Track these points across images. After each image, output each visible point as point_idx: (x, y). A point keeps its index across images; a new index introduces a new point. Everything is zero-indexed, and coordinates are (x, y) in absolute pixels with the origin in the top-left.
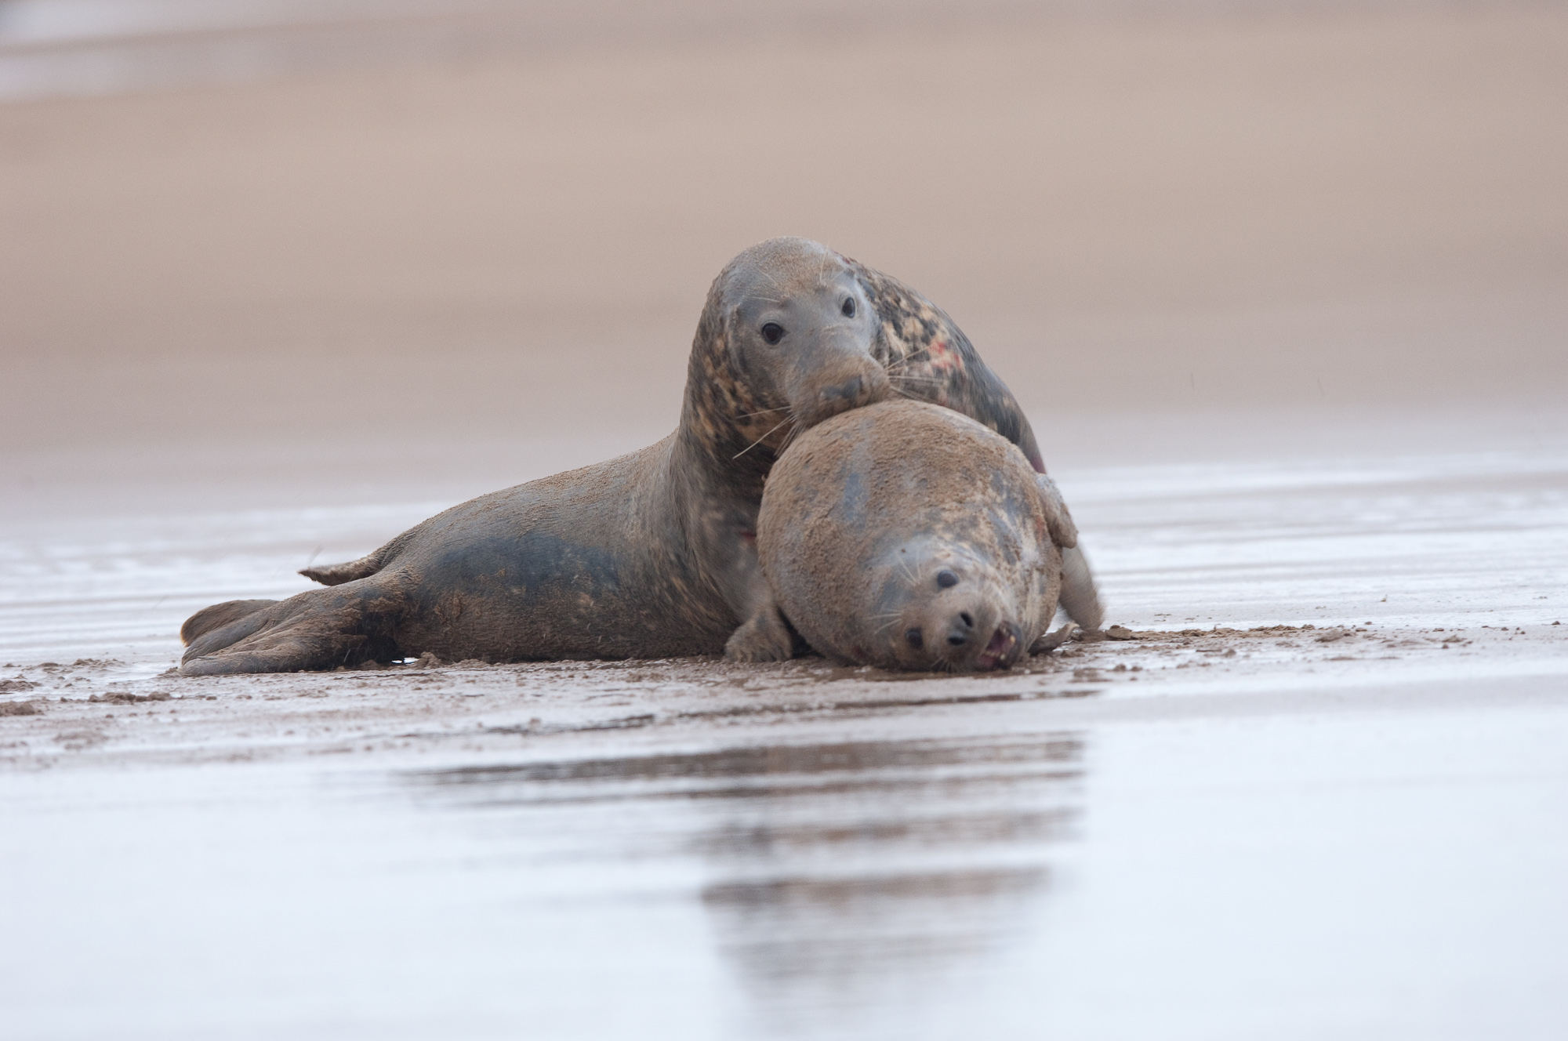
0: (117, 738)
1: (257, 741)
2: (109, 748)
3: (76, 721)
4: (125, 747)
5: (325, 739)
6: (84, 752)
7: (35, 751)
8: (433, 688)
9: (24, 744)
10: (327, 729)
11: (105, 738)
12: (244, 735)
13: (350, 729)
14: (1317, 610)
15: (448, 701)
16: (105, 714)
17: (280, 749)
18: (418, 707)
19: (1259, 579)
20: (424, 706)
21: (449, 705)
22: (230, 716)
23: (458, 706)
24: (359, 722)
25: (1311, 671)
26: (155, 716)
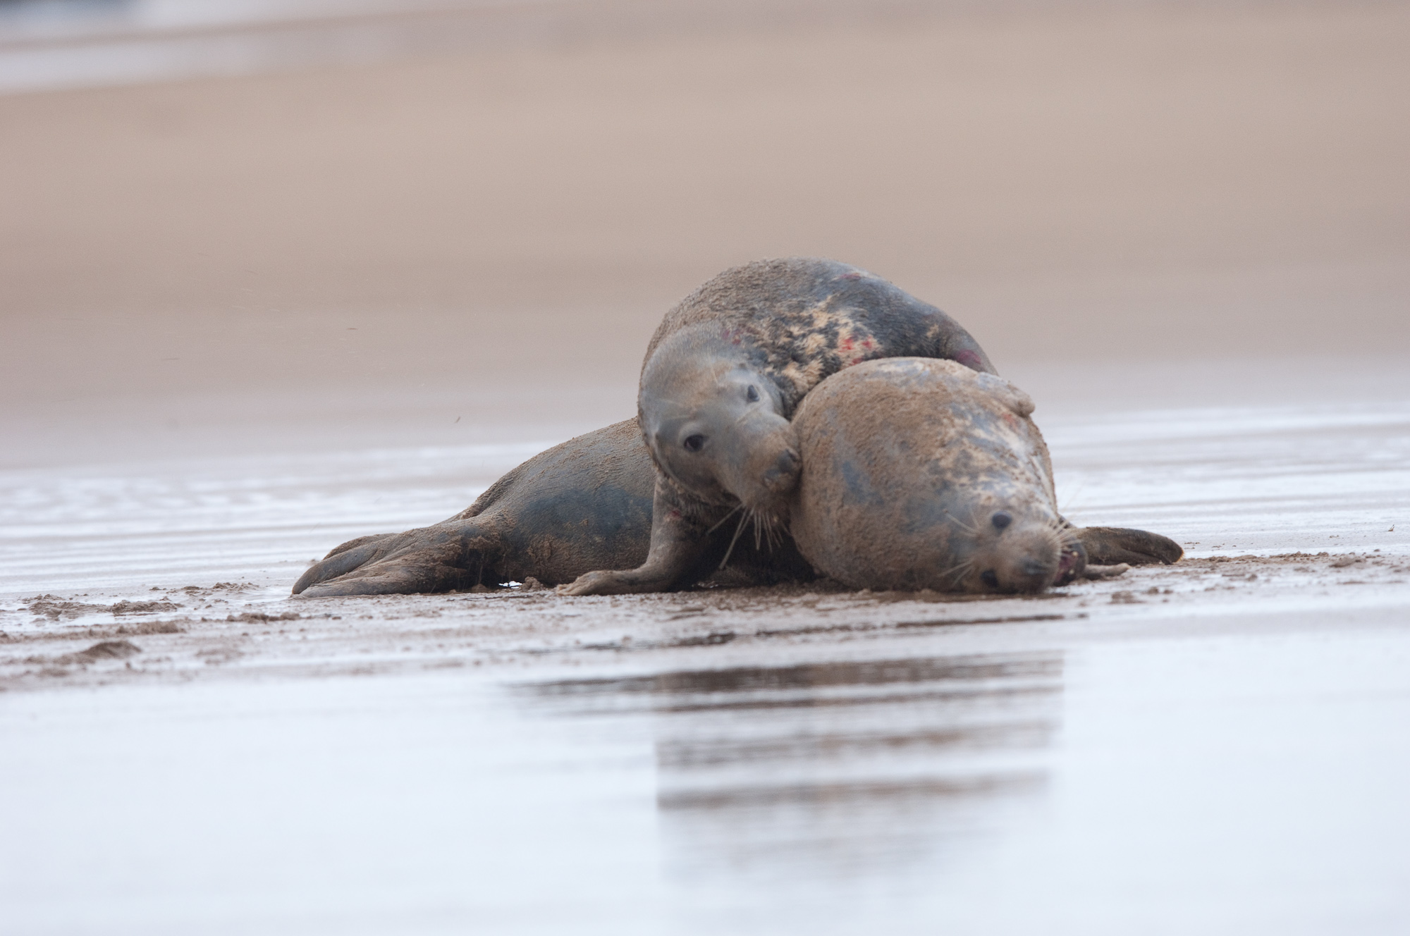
0: (252, 654)
1: (377, 657)
2: (244, 663)
3: (215, 639)
4: (259, 661)
5: (438, 655)
6: (222, 666)
7: (179, 666)
8: (536, 609)
9: (168, 659)
10: (441, 646)
11: (241, 654)
12: (366, 651)
13: (461, 646)
14: (1331, 539)
15: (549, 620)
16: (241, 632)
17: (399, 664)
18: (522, 626)
19: (1279, 511)
20: (527, 625)
21: (550, 624)
22: (353, 634)
23: (558, 625)
24: (469, 639)
25: (1326, 593)
26: (286, 634)
